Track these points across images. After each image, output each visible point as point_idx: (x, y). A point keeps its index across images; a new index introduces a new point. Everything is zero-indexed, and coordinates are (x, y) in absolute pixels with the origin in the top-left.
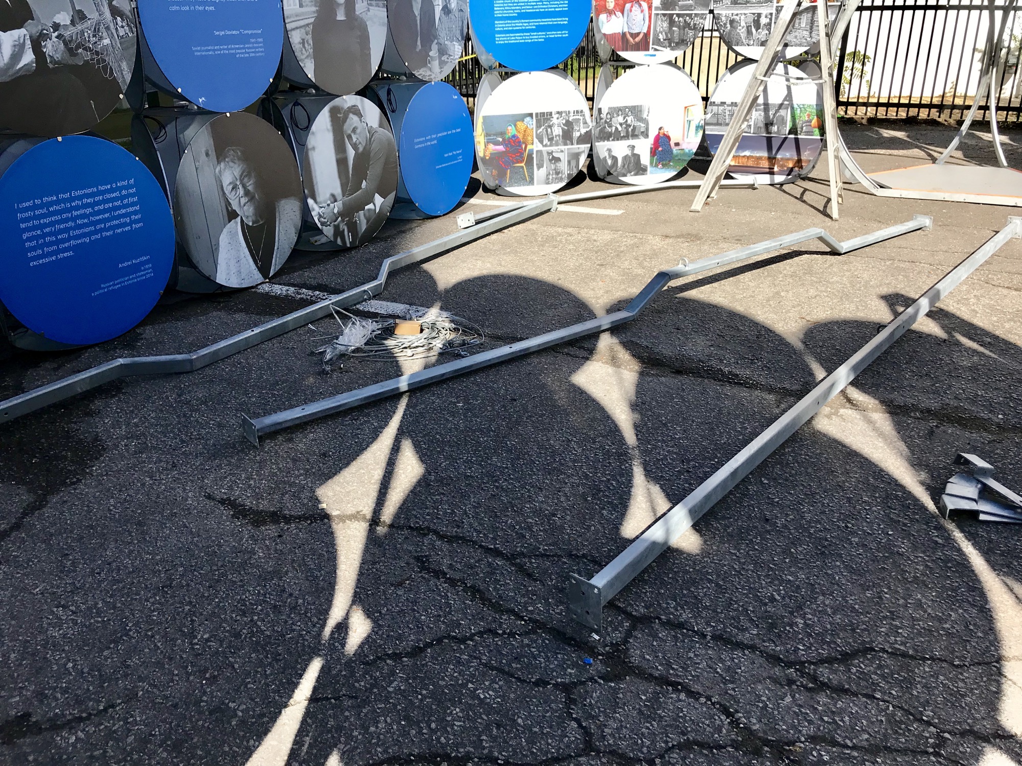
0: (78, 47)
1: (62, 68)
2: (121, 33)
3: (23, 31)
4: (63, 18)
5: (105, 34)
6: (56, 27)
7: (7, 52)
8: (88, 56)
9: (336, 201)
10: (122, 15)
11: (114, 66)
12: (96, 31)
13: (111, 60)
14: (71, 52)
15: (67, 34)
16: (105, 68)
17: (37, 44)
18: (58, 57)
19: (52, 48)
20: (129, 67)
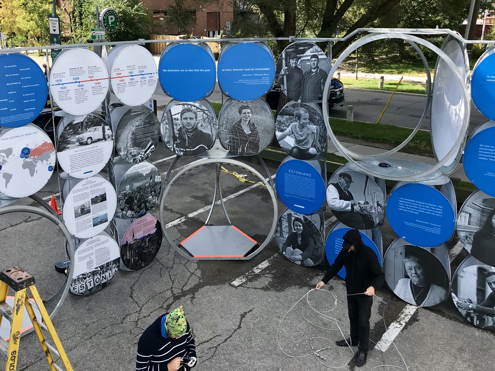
0: (364, 210)
1: (357, 213)
2: (379, 210)
3: (350, 202)
4: (362, 202)
5: (373, 209)
6: (359, 203)
7: (344, 205)
8: (367, 213)
9: (471, 303)
10: (381, 206)
11: (374, 218)
12: (371, 208)
13: (373, 216)
14: (362, 210)
15: (362, 206)
16: (371, 217)
17: (352, 206)
18: (357, 210)
19: (356, 208)
20: (379, 219)
